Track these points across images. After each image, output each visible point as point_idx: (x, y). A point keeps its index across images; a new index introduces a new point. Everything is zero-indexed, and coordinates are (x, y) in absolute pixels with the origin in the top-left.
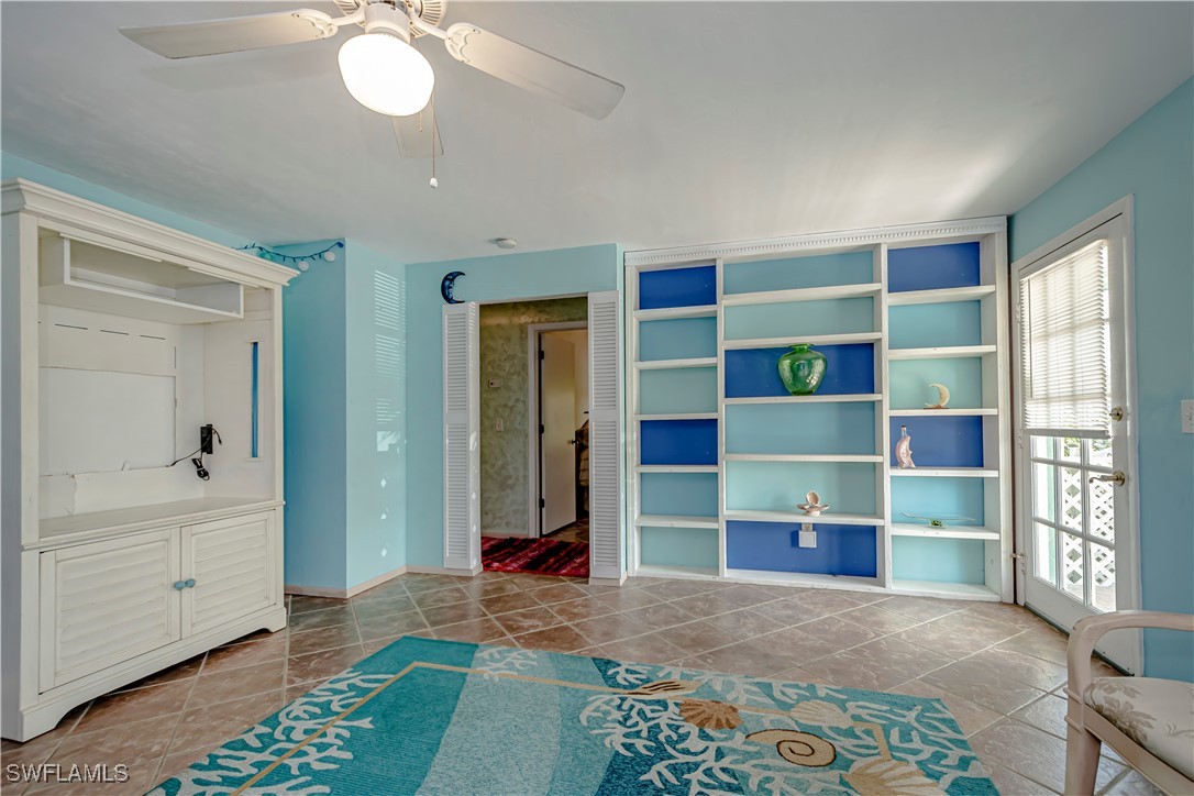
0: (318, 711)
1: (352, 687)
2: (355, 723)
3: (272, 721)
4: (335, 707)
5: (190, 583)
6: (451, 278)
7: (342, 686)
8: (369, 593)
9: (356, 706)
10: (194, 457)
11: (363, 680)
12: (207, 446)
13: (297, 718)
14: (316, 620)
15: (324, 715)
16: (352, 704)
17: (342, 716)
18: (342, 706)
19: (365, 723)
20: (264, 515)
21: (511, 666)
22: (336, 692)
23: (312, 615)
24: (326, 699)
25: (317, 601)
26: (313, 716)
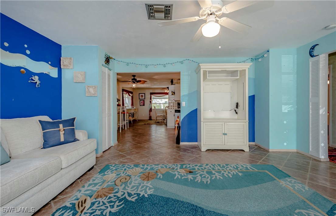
0: (235, 167)
1: (246, 168)
2: (239, 173)
3: (227, 165)
4: (239, 169)
5: (226, 134)
6: (313, 48)
7: (245, 166)
8: (277, 152)
9: (243, 171)
10: (235, 109)
11: (250, 168)
12: (237, 107)
13: (231, 167)
14: (257, 153)
15: (236, 169)
16: (242, 170)
17: (238, 171)
18: (240, 169)
19: (240, 174)
20: (243, 124)
21: (293, 187)
22: (242, 166)
23: (257, 152)
24: (239, 166)
25: (262, 149)
26: (234, 168)
